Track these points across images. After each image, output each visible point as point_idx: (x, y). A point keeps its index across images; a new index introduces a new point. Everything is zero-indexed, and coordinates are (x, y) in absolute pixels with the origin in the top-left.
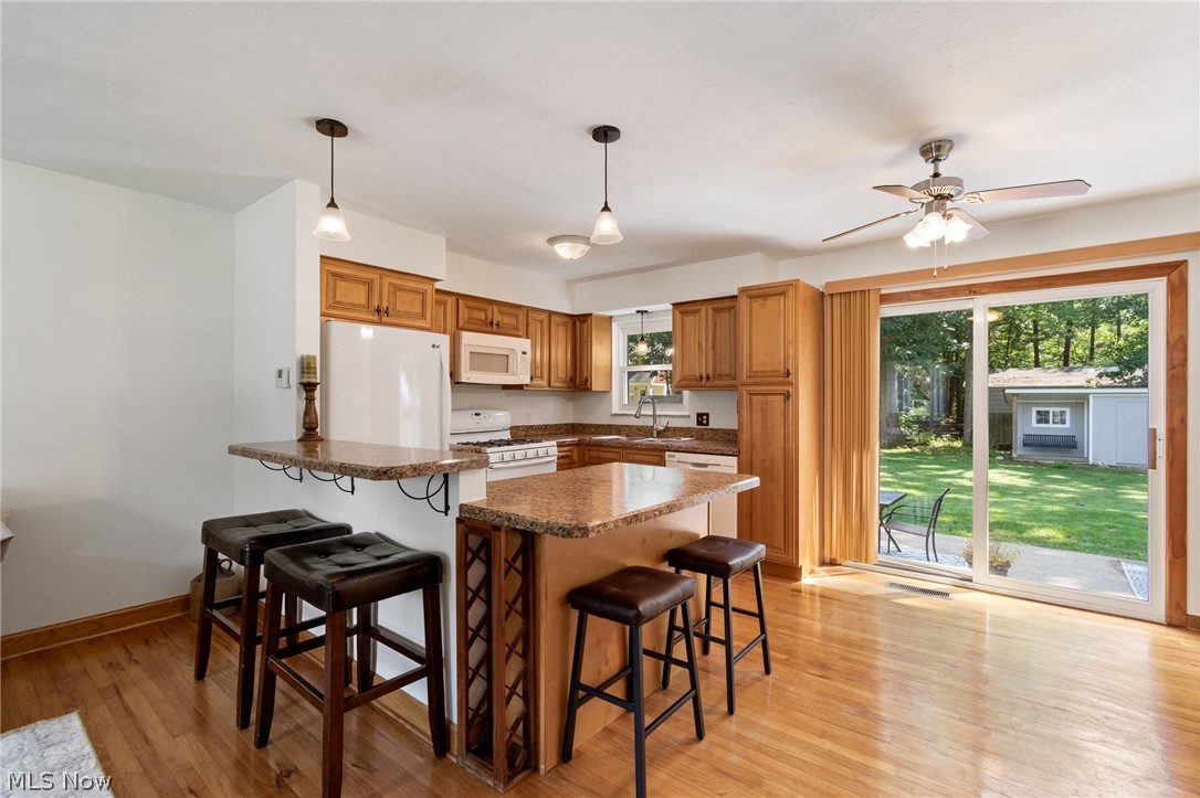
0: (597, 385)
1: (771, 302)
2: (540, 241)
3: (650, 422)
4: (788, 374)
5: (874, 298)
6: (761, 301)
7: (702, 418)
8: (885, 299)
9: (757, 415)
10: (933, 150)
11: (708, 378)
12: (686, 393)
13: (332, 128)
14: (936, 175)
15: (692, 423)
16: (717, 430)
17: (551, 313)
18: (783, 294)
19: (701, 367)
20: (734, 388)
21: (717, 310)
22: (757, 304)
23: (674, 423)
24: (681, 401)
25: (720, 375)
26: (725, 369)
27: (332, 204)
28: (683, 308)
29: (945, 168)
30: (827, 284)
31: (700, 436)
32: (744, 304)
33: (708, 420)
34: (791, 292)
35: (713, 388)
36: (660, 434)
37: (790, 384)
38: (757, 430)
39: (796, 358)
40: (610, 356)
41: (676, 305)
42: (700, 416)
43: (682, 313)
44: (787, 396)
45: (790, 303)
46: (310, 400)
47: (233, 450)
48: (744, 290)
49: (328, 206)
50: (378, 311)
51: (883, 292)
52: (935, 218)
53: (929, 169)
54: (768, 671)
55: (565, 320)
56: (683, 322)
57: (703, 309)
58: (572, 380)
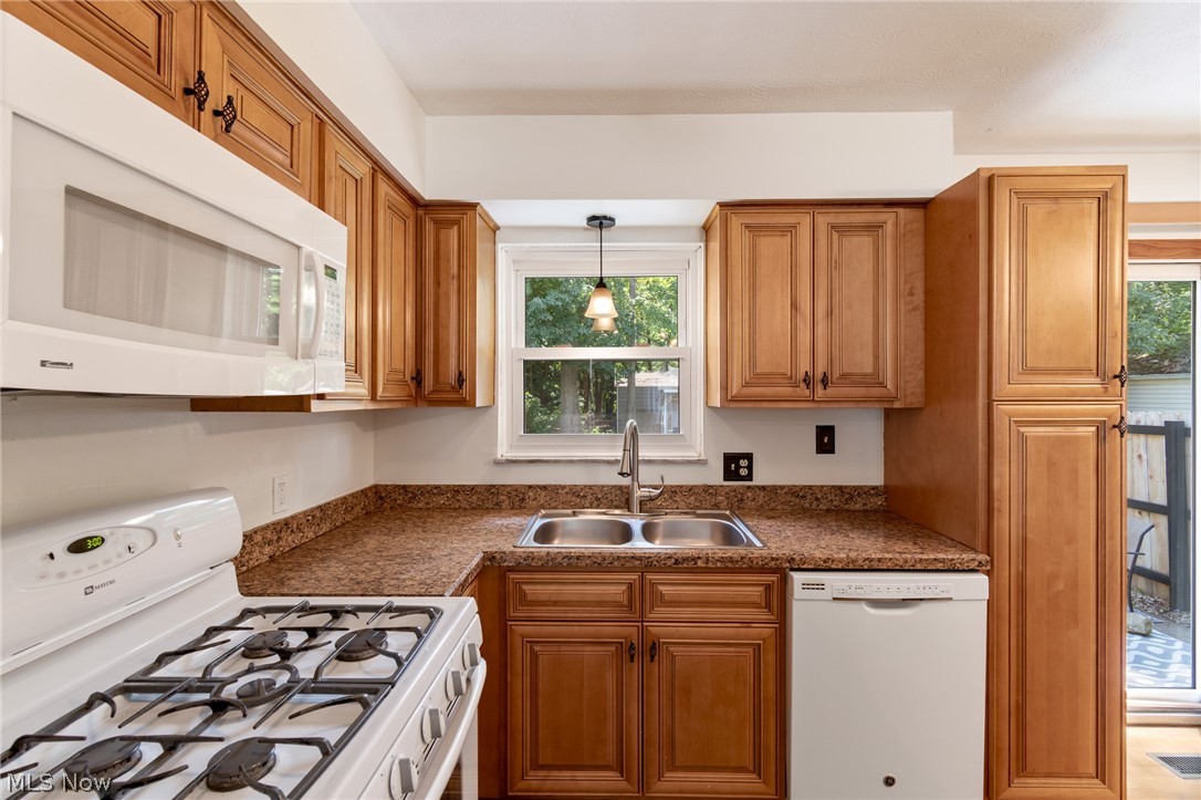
0: (481, 391)
7: (736, 465)
11: (823, 380)
15: (714, 475)
23: (676, 477)
25: (848, 378)
31: (736, 502)
32: (1004, 207)
33: (750, 467)
34: (1118, 192)
37: (1117, 400)
40: (497, 322)
41: (727, 207)
42: (729, 459)
45: (1116, 214)
55: (406, 208)
56: (754, 248)
57: (805, 220)
58: (418, 378)
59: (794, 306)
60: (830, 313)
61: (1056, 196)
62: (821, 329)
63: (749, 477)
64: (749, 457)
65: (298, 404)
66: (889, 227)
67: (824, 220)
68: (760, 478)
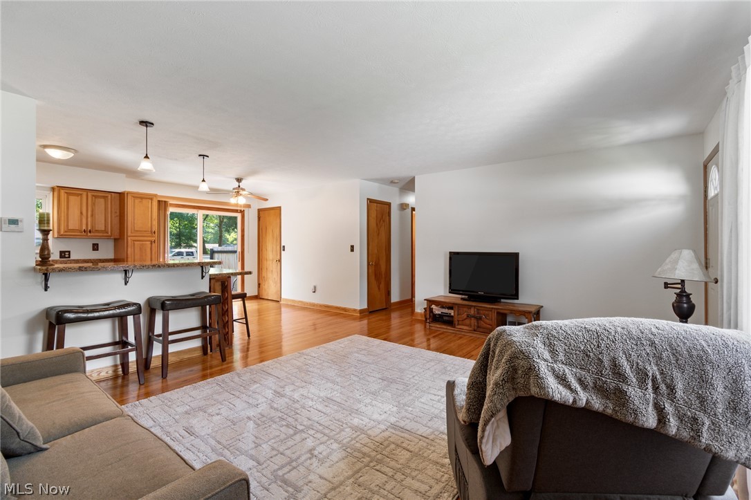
1: (144, 201)
4: (153, 233)
5: (168, 204)
6: (139, 199)
7: (64, 254)
10: (240, 180)
11: (90, 232)
14: (239, 186)
18: (150, 199)
20: (109, 237)
21: (95, 197)
22: (137, 200)
25: (97, 231)
26: (101, 227)
28: (68, 190)
32: (129, 199)
33: (69, 255)
37: (154, 237)
41: (54, 187)
42: (61, 252)
43: (67, 193)
44: (153, 242)
45: (155, 203)
46: (45, 241)
48: (129, 193)
49: (145, 157)
53: (236, 184)
56: (68, 199)
57: (85, 194)
59: (81, 213)
60: (92, 216)
61: (142, 198)
62: (89, 219)
63: (69, 257)
64: (69, 252)
66: (109, 197)
67: (90, 194)
68: (73, 257)
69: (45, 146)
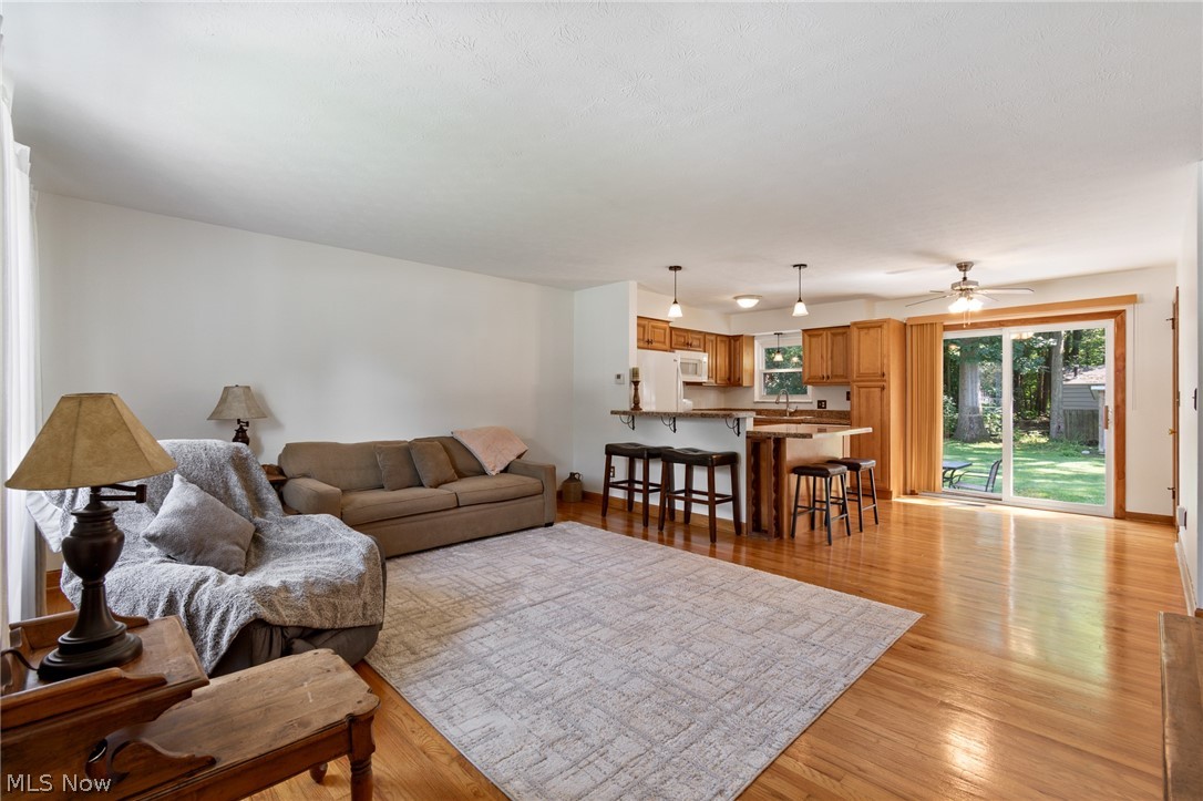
0: (746, 382)
1: (872, 332)
2: (729, 298)
3: (784, 407)
4: (883, 375)
5: (939, 328)
6: (866, 331)
7: (821, 404)
8: (946, 328)
9: (863, 400)
10: (963, 267)
11: (828, 377)
12: (809, 388)
13: (676, 268)
14: (965, 279)
15: (814, 407)
16: (832, 412)
17: (718, 335)
18: (880, 327)
19: (822, 369)
20: (848, 384)
21: (834, 335)
22: (863, 332)
23: (801, 407)
24: (805, 392)
25: (836, 376)
26: (840, 371)
27: (675, 302)
28: (810, 333)
29: (970, 275)
30: (909, 319)
31: (820, 415)
32: (855, 332)
33: (825, 405)
34: (885, 326)
35: (831, 384)
36: (791, 414)
37: (885, 381)
38: (863, 409)
39: (889, 366)
40: (754, 362)
41: (804, 331)
42: (819, 402)
43: (809, 336)
44: (883, 388)
45: (885, 332)
46: (636, 389)
47: (613, 413)
48: (855, 324)
49: (673, 303)
50: (648, 342)
51: (946, 324)
52: (963, 300)
53: (958, 276)
54: (877, 523)
55: (724, 339)
57: (824, 333)
58: (729, 379)
59: (822, 357)
60: (832, 358)
61: (868, 328)
62: (830, 363)
63: (825, 408)
64: (825, 401)
65: (700, 384)
67: (829, 333)
68: (830, 407)
69: (736, 298)
